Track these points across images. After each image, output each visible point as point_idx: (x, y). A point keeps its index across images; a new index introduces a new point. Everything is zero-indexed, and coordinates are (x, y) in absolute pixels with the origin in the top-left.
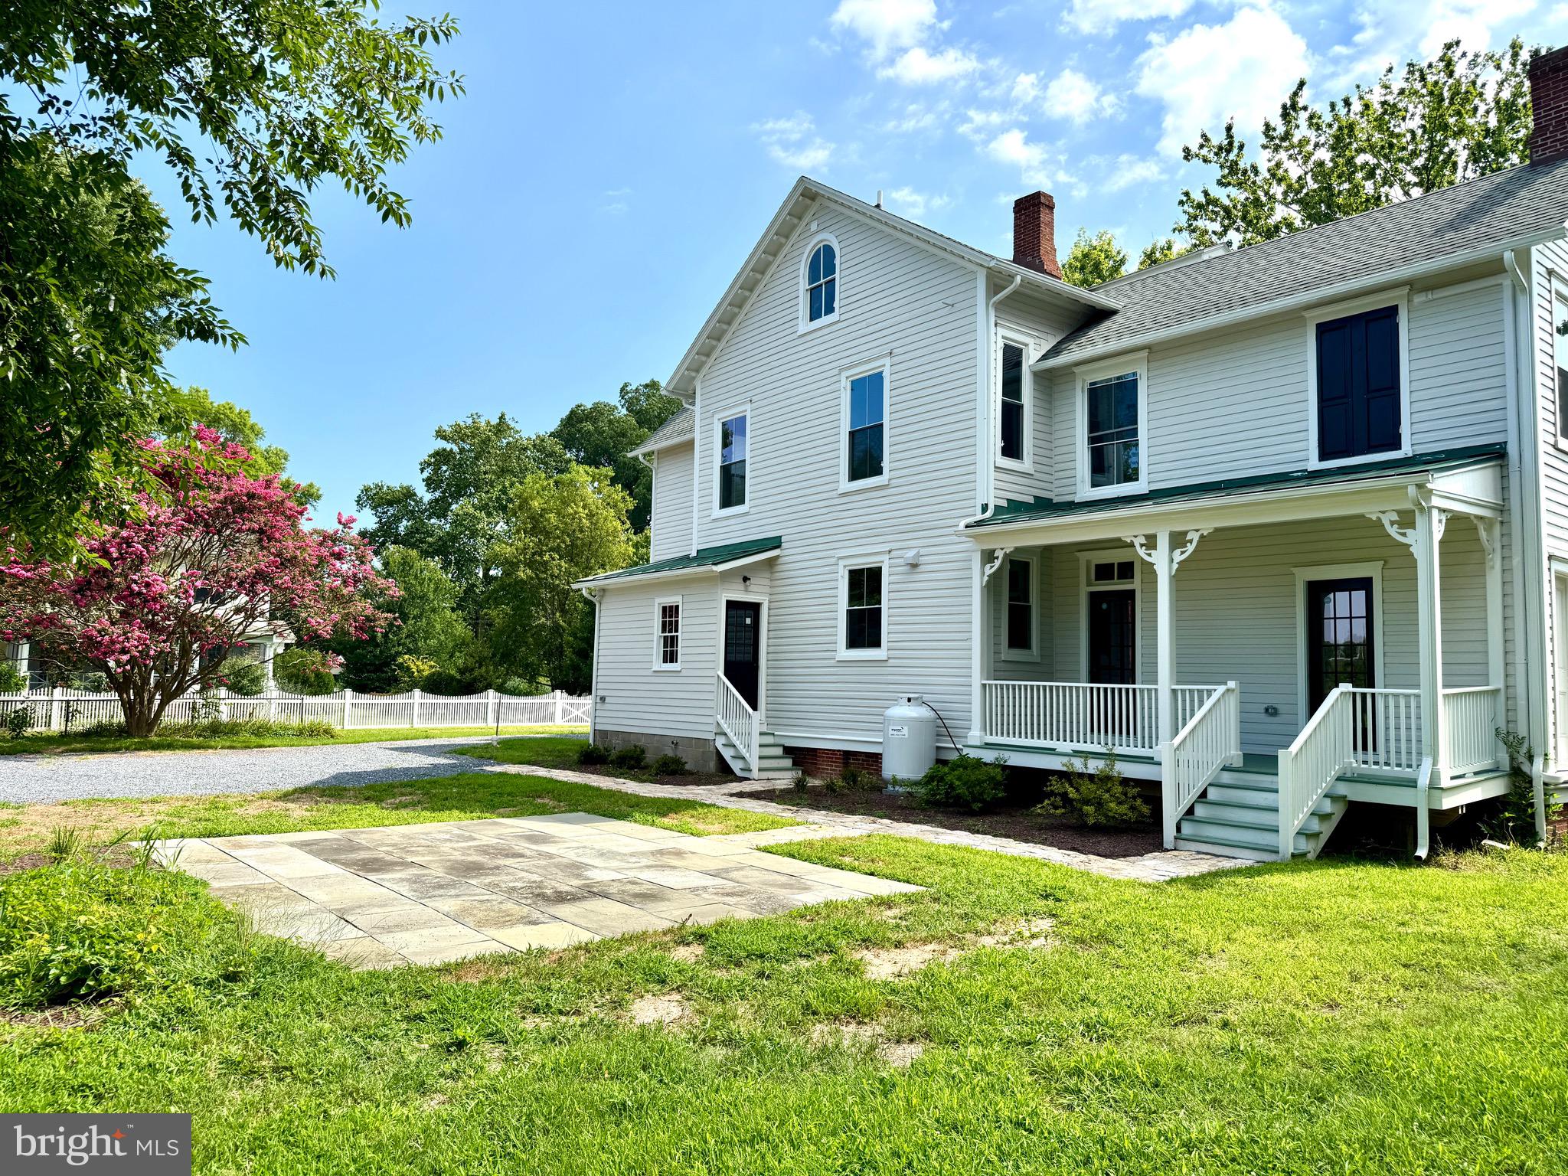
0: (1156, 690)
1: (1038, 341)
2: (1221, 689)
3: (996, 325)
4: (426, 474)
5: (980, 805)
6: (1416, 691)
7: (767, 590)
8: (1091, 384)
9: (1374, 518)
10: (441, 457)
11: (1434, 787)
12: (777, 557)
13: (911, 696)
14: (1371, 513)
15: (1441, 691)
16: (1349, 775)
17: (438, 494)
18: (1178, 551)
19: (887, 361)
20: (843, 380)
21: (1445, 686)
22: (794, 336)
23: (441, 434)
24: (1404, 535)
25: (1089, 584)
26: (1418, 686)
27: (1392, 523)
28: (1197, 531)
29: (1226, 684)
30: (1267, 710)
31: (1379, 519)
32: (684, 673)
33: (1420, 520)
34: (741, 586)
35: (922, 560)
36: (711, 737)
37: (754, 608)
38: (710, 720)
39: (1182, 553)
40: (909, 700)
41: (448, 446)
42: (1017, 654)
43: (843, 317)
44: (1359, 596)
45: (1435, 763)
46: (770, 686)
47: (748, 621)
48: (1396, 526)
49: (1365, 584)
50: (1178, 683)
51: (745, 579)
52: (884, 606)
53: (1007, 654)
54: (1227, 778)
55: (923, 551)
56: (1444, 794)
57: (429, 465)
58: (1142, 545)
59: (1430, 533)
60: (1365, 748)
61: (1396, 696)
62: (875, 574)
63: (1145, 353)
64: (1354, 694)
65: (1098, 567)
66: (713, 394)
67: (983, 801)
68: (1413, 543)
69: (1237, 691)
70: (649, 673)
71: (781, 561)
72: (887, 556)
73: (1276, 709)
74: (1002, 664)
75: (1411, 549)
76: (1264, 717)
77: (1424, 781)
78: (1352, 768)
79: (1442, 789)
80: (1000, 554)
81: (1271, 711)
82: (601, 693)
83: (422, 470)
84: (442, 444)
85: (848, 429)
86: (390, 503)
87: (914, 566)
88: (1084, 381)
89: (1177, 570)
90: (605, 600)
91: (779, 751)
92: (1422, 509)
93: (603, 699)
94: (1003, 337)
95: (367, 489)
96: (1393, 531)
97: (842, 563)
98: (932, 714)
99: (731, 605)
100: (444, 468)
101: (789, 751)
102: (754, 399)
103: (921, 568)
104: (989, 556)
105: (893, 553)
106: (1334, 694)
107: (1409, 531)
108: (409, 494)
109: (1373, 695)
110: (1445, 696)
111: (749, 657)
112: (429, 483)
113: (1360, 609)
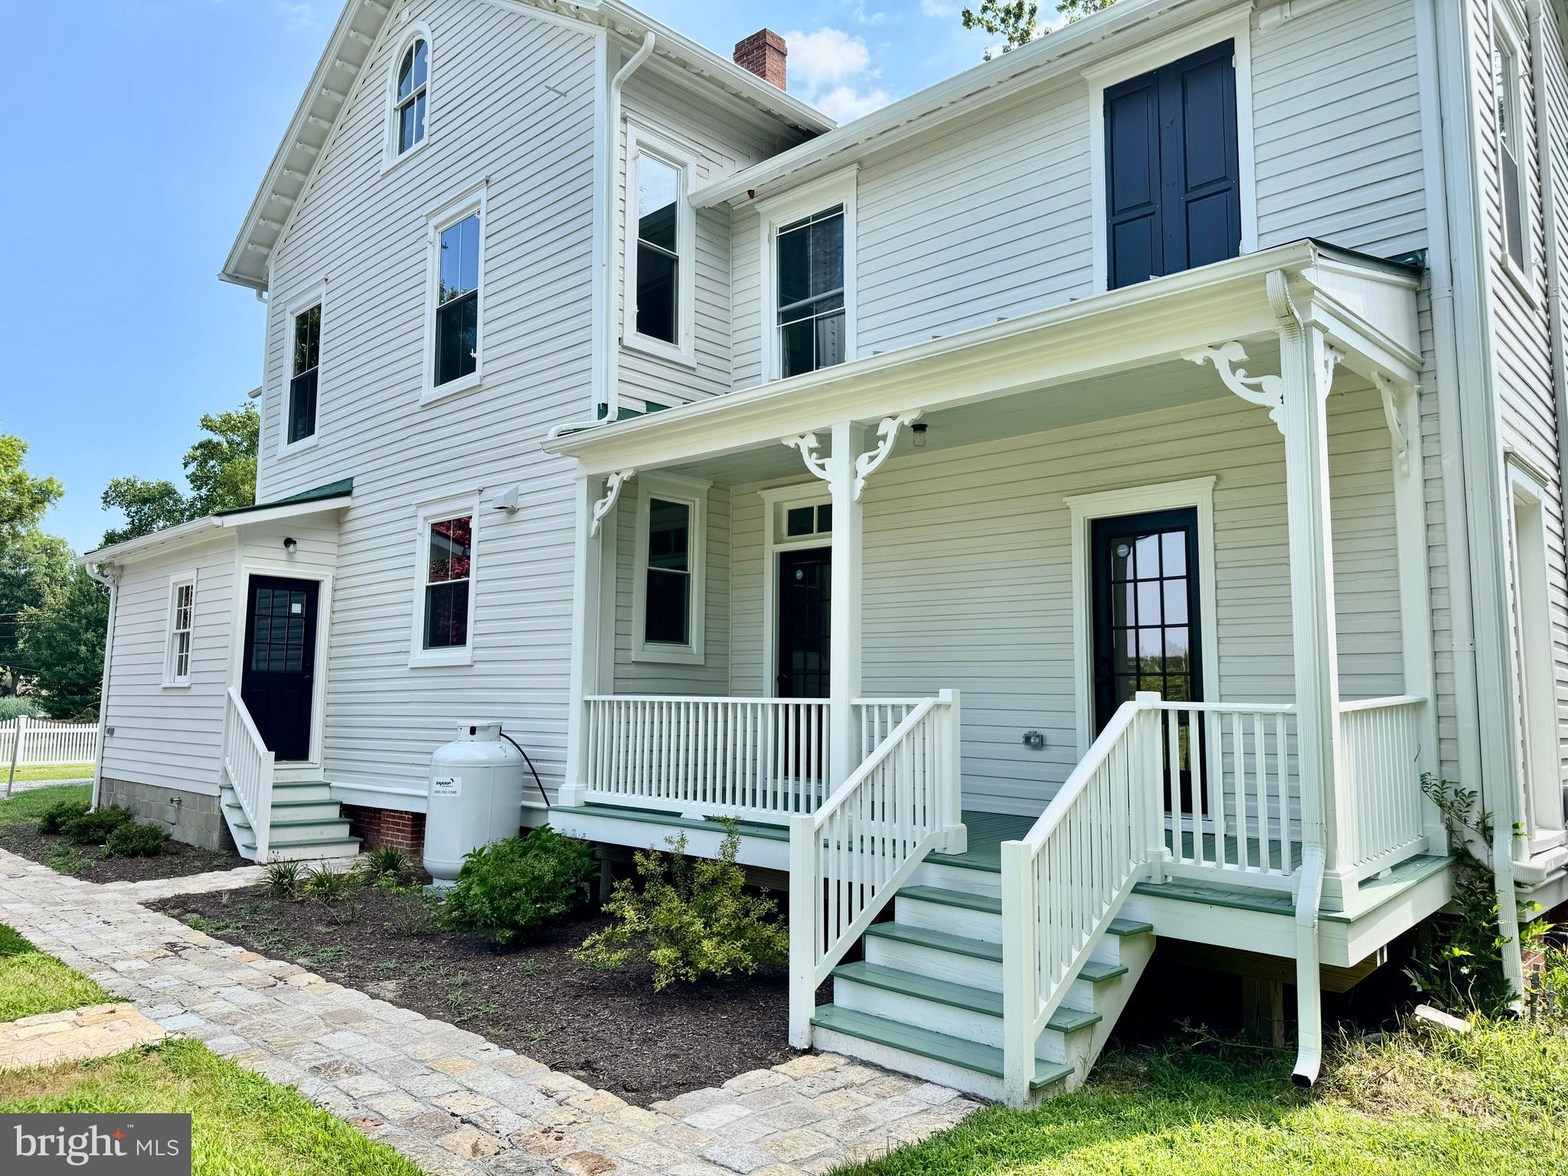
0: (829, 706)
1: (704, 163)
2: (924, 704)
3: (624, 120)
4: (192, 468)
5: (508, 933)
6: (1287, 707)
7: (332, 560)
8: (782, 230)
9: (1200, 361)
10: (209, 450)
11: (1328, 914)
12: (346, 510)
13: (476, 723)
14: (1193, 350)
15: (1338, 707)
16: (1157, 879)
17: (204, 492)
18: (865, 457)
19: (482, 194)
20: (431, 229)
21: (1343, 697)
22: (378, 177)
23: (207, 424)
24: (1258, 388)
25: (778, 541)
26: (1291, 697)
27: (1234, 367)
28: (893, 417)
29: (936, 694)
30: (1027, 739)
31: (1209, 362)
32: (194, 690)
33: (1289, 354)
34: (282, 553)
35: (522, 502)
36: (215, 792)
37: (309, 590)
38: (216, 765)
39: (872, 459)
40: (473, 731)
41: (216, 438)
42: (663, 652)
43: (434, 139)
44: (1175, 541)
45: (1329, 864)
46: (332, 709)
47: (296, 608)
48: (1241, 372)
49: (1184, 520)
50: (865, 693)
51: (289, 542)
52: (472, 580)
53: (641, 649)
54: (936, 877)
55: (523, 487)
56: (1352, 932)
57: (194, 459)
58: (811, 451)
59: (1311, 375)
60: (1187, 807)
61: (1247, 715)
62: (462, 528)
63: (852, 171)
64: (1165, 713)
65: (793, 514)
66: (286, 278)
67: (513, 925)
68: (1275, 402)
69: (956, 708)
70: (158, 691)
71: (352, 515)
72: (477, 499)
73: (1041, 738)
74: (632, 668)
75: (1272, 415)
76: (1023, 751)
77: (1307, 903)
78: (1164, 866)
79: (1347, 921)
80: (614, 482)
81: (1035, 741)
82: (110, 723)
83: (186, 465)
84: (208, 435)
85: (436, 306)
86: (145, 501)
87: (512, 511)
88: (771, 225)
89: (864, 489)
90: (123, 583)
91: (334, 812)
92: (1293, 326)
93: (111, 731)
94: (639, 143)
95: (117, 485)
96: (1235, 382)
97: (423, 512)
98: (513, 753)
99: (257, 583)
100: (212, 463)
101: (351, 813)
102: (330, 277)
103: (519, 516)
104: (599, 487)
105: (487, 494)
106: (1125, 712)
107: (1267, 381)
108: (167, 492)
109: (1201, 714)
110: (1344, 715)
111: (297, 665)
112: (195, 480)
113: (1176, 564)
